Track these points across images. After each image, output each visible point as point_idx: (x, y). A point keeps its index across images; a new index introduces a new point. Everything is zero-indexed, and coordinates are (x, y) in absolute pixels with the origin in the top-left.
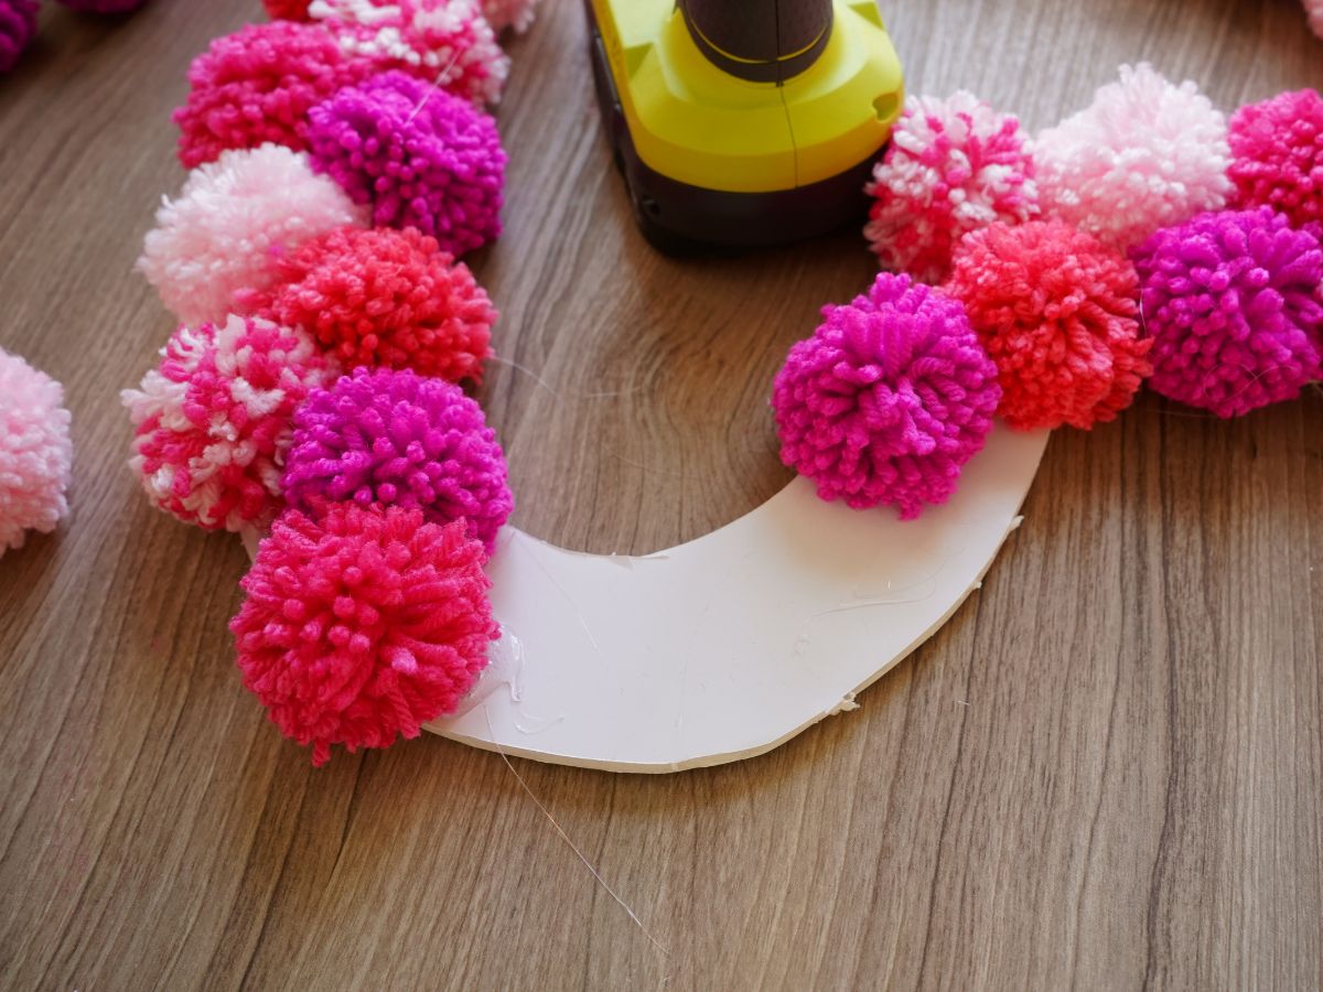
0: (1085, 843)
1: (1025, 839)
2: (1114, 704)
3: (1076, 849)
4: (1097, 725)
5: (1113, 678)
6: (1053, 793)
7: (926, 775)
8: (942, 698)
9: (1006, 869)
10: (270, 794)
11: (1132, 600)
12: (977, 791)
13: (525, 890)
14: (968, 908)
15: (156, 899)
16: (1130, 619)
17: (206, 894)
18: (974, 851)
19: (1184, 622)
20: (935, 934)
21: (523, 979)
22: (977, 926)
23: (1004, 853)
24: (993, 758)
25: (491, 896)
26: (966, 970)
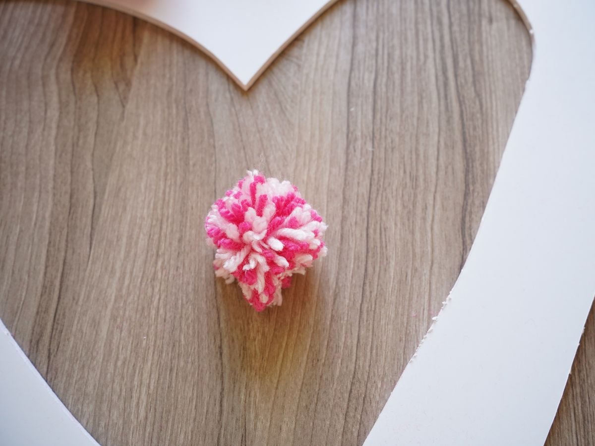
0: (431, 202)
1: (405, 204)
2: (439, 141)
3: (428, 205)
4: (432, 151)
5: (437, 130)
6: (416, 183)
7: (358, 183)
8: (362, 149)
9: (398, 218)
10: (50, 234)
11: (442, 95)
12: (382, 187)
13: (181, 258)
14: (383, 237)
15: (4, 288)
16: (442, 102)
17: (28, 282)
18: (383, 212)
19: (467, 102)
20: (370, 250)
21: (187, 296)
22: (388, 243)
23: (397, 211)
24: (388, 171)
25: (166, 263)
26: (385, 263)
